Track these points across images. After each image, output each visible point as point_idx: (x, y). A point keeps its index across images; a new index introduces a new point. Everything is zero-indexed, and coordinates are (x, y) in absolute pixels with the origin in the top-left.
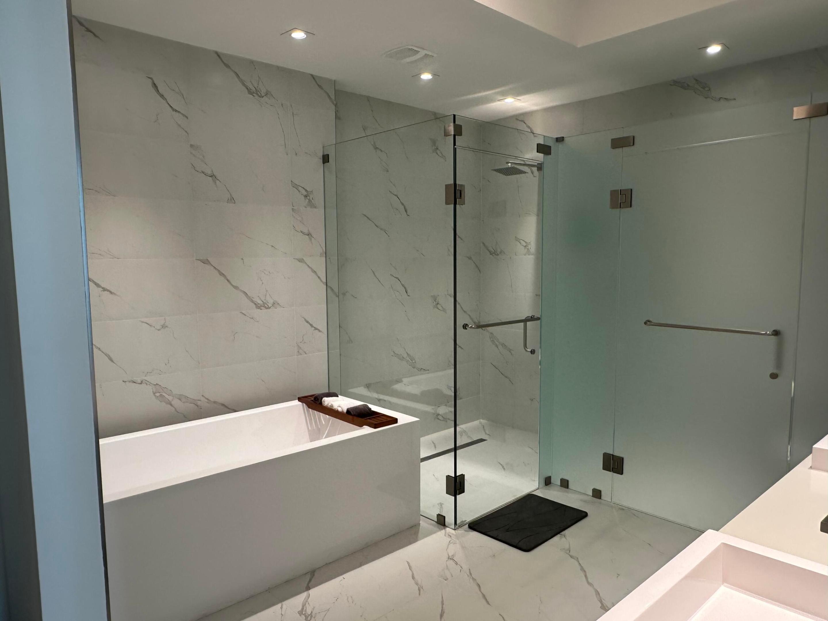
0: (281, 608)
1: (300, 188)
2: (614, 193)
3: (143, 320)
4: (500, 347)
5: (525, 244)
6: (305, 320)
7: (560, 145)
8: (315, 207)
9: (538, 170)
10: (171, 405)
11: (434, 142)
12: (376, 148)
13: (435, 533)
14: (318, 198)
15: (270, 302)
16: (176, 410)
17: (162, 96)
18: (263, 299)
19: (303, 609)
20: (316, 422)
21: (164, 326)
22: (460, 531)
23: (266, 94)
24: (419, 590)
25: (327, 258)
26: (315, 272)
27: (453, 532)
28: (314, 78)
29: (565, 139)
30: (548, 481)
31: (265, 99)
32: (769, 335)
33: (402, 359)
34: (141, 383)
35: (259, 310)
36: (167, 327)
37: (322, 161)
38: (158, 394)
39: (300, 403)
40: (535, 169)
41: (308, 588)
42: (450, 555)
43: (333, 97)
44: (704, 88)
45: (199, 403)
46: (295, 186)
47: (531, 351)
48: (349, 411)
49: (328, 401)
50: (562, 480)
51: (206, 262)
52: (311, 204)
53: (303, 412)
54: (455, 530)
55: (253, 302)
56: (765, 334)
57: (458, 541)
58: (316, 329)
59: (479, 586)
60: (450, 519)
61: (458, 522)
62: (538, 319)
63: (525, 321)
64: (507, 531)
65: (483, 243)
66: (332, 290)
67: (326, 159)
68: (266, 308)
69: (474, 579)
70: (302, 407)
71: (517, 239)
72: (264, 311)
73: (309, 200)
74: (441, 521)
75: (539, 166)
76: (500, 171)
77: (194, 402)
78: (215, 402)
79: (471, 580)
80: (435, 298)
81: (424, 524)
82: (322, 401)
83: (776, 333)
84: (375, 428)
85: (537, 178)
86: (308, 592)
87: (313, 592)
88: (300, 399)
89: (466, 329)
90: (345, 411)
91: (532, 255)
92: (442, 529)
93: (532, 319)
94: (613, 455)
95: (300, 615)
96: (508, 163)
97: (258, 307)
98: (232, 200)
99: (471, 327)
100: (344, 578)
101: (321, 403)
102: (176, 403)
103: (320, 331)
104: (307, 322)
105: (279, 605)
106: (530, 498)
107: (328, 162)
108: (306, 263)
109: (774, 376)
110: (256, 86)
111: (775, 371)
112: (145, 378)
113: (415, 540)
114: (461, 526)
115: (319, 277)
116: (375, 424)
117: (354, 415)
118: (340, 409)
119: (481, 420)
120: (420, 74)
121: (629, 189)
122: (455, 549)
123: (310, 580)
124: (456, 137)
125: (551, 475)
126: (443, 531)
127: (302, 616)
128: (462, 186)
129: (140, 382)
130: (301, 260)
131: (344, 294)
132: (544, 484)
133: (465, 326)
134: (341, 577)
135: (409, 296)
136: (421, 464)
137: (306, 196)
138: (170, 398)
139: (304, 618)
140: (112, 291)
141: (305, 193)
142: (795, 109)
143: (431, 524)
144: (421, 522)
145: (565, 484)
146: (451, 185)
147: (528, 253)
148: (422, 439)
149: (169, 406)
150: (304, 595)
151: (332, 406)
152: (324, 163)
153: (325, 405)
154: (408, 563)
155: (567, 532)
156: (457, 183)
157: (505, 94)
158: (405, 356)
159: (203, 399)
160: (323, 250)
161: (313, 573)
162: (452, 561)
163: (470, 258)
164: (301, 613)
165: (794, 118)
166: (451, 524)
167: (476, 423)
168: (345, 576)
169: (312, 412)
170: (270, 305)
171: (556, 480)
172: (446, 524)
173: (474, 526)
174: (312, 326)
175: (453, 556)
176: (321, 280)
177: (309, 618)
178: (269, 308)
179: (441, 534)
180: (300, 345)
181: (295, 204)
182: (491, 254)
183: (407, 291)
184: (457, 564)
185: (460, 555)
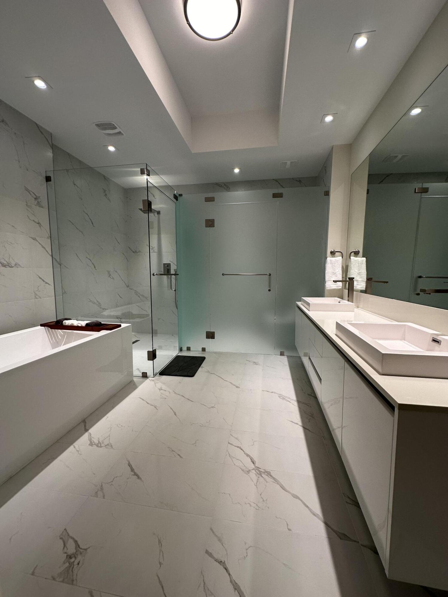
0: (75, 447)
1: (31, 193)
2: (207, 221)
4: (141, 297)
6: (39, 277)
7: (181, 197)
8: (42, 207)
9: (157, 214)
11: (105, 191)
12: (75, 184)
13: (144, 381)
14: (45, 203)
15: (13, 264)
18: (8, 261)
19: (91, 442)
20: (55, 338)
22: (157, 378)
23: (3, 121)
24: (155, 408)
25: (52, 240)
26: (43, 247)
27: (154, 378)
28: (38, 127)
29: (183, 195)
31: (2, 124)
33: (94, 303)
35: (4, 268)
37: (45, 179)
39: (43, 327)
41: (86, 430)
42: (159, 388)
43: (51, 144)
44: (227, 188)
46: (28, 190)
47: (174, 290)
48: (87, 324)
49: (67, 322)
50: (187, 347)
52: (39, 204)
53: (45, 333)
57: (158, 382)
58: (46, 283)
59: (183, 396)
60: (150, 373)
61: (155, 373)
65: (129, 248)
66: (56, 260)
67: (48, 179)
68: (10, 267)
70: (45, 330)
72: (9, 268)
73: (38, 202)
74: (145, 375)
79: (178, 395)
80: (109, 272)
81: (135, 379)
82: (63, 323)
83: (269, 274)
86: (88, 432)
87: (92, 431)
88: (42, 325)
89: (154, 276)
90: (84, 325)
91: (156, 253)
93: (175, 274)
94: (208, 332)
95: (92, 446)
97: (4, 265)
99: (157, 275)
100: (108, 417)
103: (49, 284)
105: (72, 446)
106: (177, 358)
107: (50, 181)
108: (37, 241)
111: (270, 289)
114: (157, 374)
115: (47, 251)
116: (108, 329)
118: (80, 325)
120: (107, 146)
121: (213, 219)
122: (159, 385)
123: (85, 426)
125: (182, 346)
126: (148, 379)
127: (93, 446)
130: (34, 239)
131: (64, 264)
132: (180, 351)
134: (105, 417)
135: (96, 270)
137: (36, 199)
139: (96, 446)
143: (140, 378)
145: (189, 349)
150: (86, 435)
151: (73, 324)
152: (47, 182)
153: (66, 325)
154: (140, 398)
155: (202, 365)
156: (149, 199)
158: (96, 302)
160: (49, 235)
161: (84, 421)
162: (162, 391)
163: (123, 254)
164: (91, 444)
166: (151, 376)
168: (107, 415)
169: (52, 331)
170: (13, 265)
171: (185, 348)
172: (148, 376)
173: (163, 373)
174: (44, 281)
175: (161, 388)
176: (49, 254)
177: (99, 445)
178: (12, 267)
179: (147, 382)
180: (36, 292)
181: (28, 202)
182: (134, 252)
183: (95, 267)
184: (166, 391)
185: (164, 387)
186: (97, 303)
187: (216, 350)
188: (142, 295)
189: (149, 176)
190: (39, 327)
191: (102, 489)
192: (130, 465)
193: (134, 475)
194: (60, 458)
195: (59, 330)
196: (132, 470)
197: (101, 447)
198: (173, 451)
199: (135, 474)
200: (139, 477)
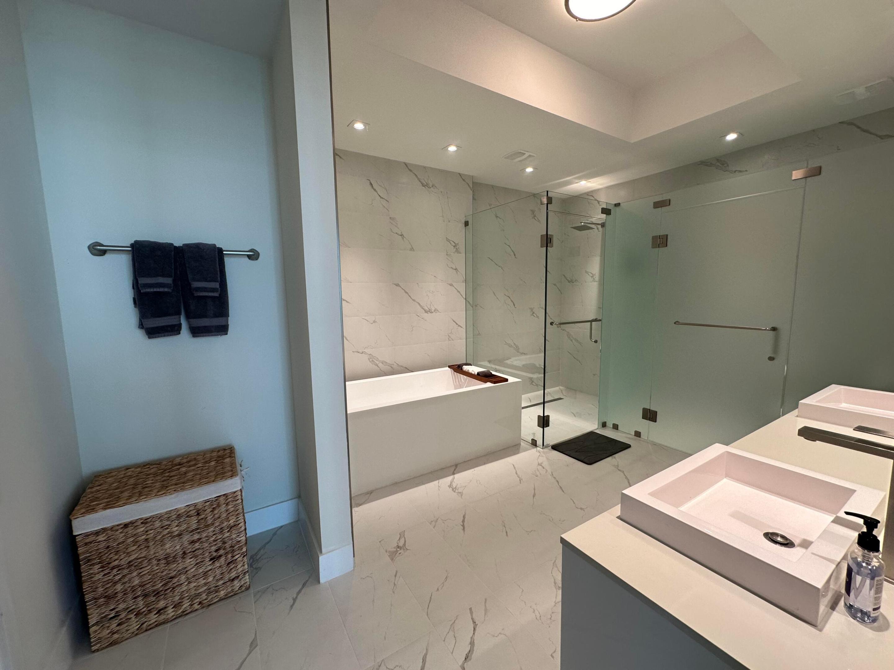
0: (439, 483)
1: (451, 242)
2: (654, 238)
3: (363, 317)
4: (574, 341)
5: (591, 275)
7: (617, 209)
8: (460, 253)
10: (378, 366)
11: (533, 212)
12: (497, 217)
13: (530, 450)
14: (462, 247)
15: (433, 309)
16: (380, 369)
17: (375, 190)
18: (429, 307)
19: (451, 484)
20: (458, 381)
21: (374, 322)
22: (546, 450)
23: (433, 186)
24: (520, 481)
25: (467, 283)
26: (459, 292)
27: (542, 450)
28: (460, 175)
29: (621, 204)
30: (604, 425)
31: (432, 189)
32: (768, 330)
33: (511, 346)
34: (362, 353)
35: (426, 314)
36: (376, 322)
37: (464, 225)
38: (371, 360)
39: (450, 369)
40: (600, 226)
41: (454, 474)
42: (540, 462)
43: (472, 187)
44: (723, 164)
45: (392, 366)
46: (448, 240)
47: (595, 341)
48: (478, 374)
49: (465, 368)
50: (614, 425)
51: (397, 285)
52: (457, 251)
53: (451, 374)
54: (543, 449)
55: (423, 309)
56: (766, 330)
57: (544, 455)
58: (459, 326)
59: (558, 482)
60: (539, 442)
61: (545, 444)
62: (600, 320)
63: (591, 321)
64: (576, 452)
65: (564, 276)
66: (469, 303)
67: (466, 224)
68: (431, 313)
69: (554, 478)
70: (450, 372)
71: (586, 272)
72: (430, 314)
73: (456, 248)
74: (534, 443)
75: (603, 224)
76: (575, 228)
77: (391, 366)
78: (402, 366)
79: (553, 478)
80: (532, 309)
81: (522, 444)
83: (774, 329)
84: (495, 383)
85: (601, 232)
87: (457, 476)
88: (449, 367)
89: (552, 325)
90: (476, 374)
91: (597, 282)
92: (534, 448)
93: (596, 320)
94: (649, 409)
95: (449, 488)
96: (581, 223)
97: (426, 312)
98: (412, 249)
99: (556, 324)
100: (475, 470)
101: (462, 369)
102: (380, 365)
103: (461, 327)
104: (454, 321)
105: (438, 481)
106: (592, 433)
107: (468, 225)
108: (454, 287)
109: (771, 359)
110: (426, 182)
111: (772, 356)
112: (364, 350)
113: (518, 453)
114: (547, 446)
115: (461, 295)
116: (495, 382)
117: (482, 376)
118: (473, 373)
119: (560, 387)
120: (526, 168)
121: (665, 235)
122: (543, 459)
123: (455, 470)
124: (548, 205)
125: (606, 421)
126: (535, 449)
127: (451, 488)
128: (552, 236)
129: (361, 352)
130: (451, 285)
131: (476, 306)
132: (602, 426)
133: (552, 324)
134: (473, 470)
135: (516, 308)
136: (522, 410)
137: (454, 246)
138: (377, 362)
140: (348, 301)
141: (454, 244)
142: (794, 172)
143: (529, 445)
144: (521, 443)
145: (616, 427)
146: (544, 235)
147: (594, 281)
148: (523, 396)
149: (376, 367)
150: (451, 477)
151: (468, 371)
152: (465, 226)
153: (464, 370)
154: (514, 465)
155: (616, 456)
156: (548, 234)
157: (580, 178)
158: (513, 345)
159: (395, 364)
160: (464, 279)
161: (456, 466)
162: (540, 466)
163: (555, 285)
164: (450, 486)
165: (793, 178)
166: (540, 446)
167: (557, 388)
168: (475, 469)
169: (457, 374)
170: (433, 311)
171: (610, 424)
172: (537, 445)
173: (555, 447)
174: (457, 324)
175: (542, 463)
176: (463, 297)
177: (454, 490)
178: (432, 313)
179: (534, 451)
180: (450, 335)
181: (448, 252)
182: (569, 282)
183: (514, 305)
184: (544, 468)
185: (545, 464)
186: (514, 347)
187: (658, 441)
188: (576, 339)
189: (551, 203)
190: (447, 368)
191: (436, 521)
192: (464, 517)
193: (462, 526)
194: (426, 485)
196: (463, 521)
197: (455, 492)
198: (504, 526)
199: (463, 526)
200: (464, 529)
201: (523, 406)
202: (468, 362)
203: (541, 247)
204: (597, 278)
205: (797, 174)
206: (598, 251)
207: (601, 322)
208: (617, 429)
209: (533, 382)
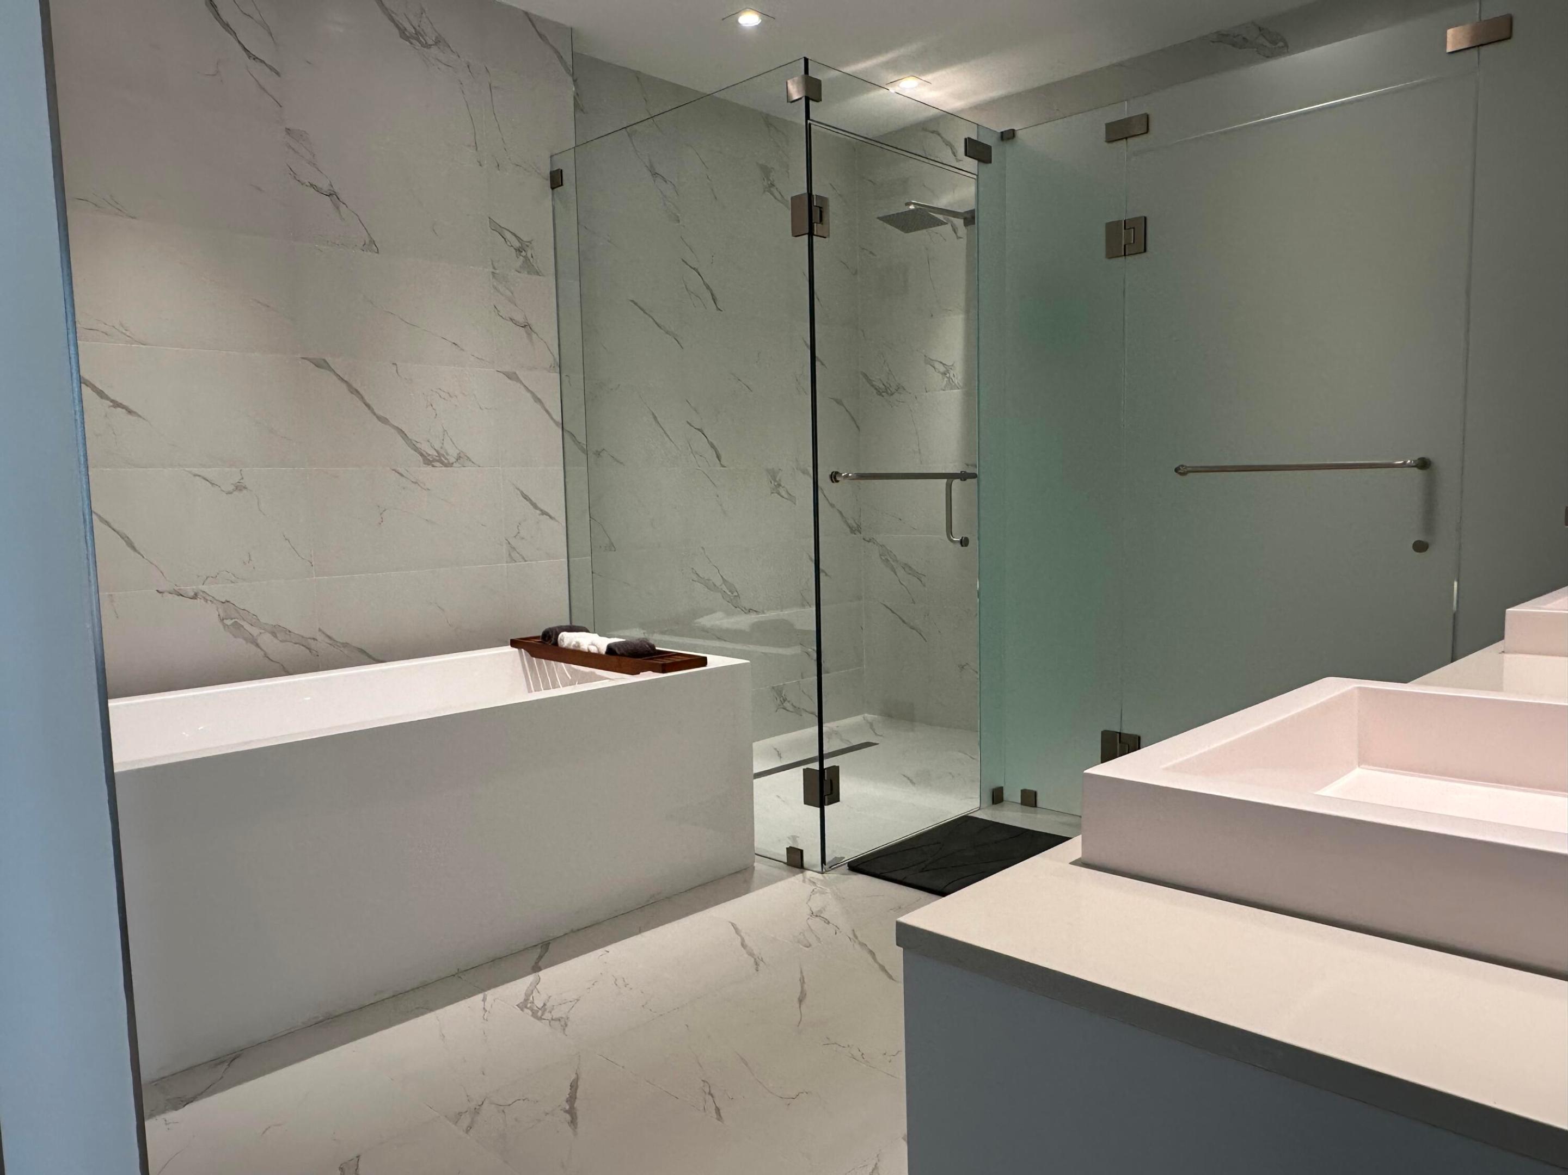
0: (484, 1000)
1: (508, 235)
2: (1113, 229)
3: (195, 470)
4: (901, 572)
5: (942, 369)
6: (522, 493)
7: (1008, 146)
8: (538, 273)
9: (966, 224)
10: (257, 645)
11: (766, 171)
12: (655, 174)
13: (781, 879)
14: (544, 256)
15: (452, 453)
16: (266, 656)
17: (226, 26)
18: (438, 446)
19: (526, 1000)
21: (239, 487)
22: (831, 876)
23: (437, 42)
24: (757, 964)
25: (563, 376)
26: (538, 400)
27: (820, 876)
28: (530, 20)
29: (1019, 134)
30: (997, 797)
31: (434, 50)
32: (1410, 466)
33: (713, 587)
34: (195, 597)
35: (429, 468)
36: (245, 488)
37: (549, 182)
38: (229, 622)
39: (516, 650)
40: (959, 222)
41: (536, 968)
42: (814, 910)
43: (570, 63)
44: (1274, 42)
45: (313, 644)
46: (498, 229)
47: (961, 542)
48: (611, 650)
49: (568, 639)
50: (1024, 792)
51: (321, 364)
52: (529, 267)
53: (520, 668)
54: (822, 873)
55: (416, 449)
56: (1404, 465)
57: (828, 890)
58: (544, 513)
59: (872, 954)
60: (812, 856)
61: (827, 860)
62: (974, 476)
63: (950, 477)
64: (922, 871)
65: (865, 376)
66: (574, 439)
67: (556, 180)
68: (446, 466)
69: (863, 945)
70: (518, 659)
71: (929, 361)
72: (439, 470)
73: (526, 257)
74: (795, 859)
75: (968, 216)
76: (892, 220)
77: (304, 642)
78: (345, 645)
79: (857, 946)
80: (773, 475)
81: (760, 866)
82: (559, 639)
83: (1424, 464)
84: (664, 671)
85: (964, 242)
86: (537, 974)
87: (546, 974)
88: (514, 643)
89: (837, 481)
90: (603, 650)
91: (958, 388)
92: (798, 874)
93: (963, 476)
94: (1120, 733)
95: (522, 1010)
96: (908, 204)
97: (428, 461)
98: (371, 245)
99: (847, 476)
100: (608, 952)
101: (556, 644)
102: (266, 640)
103: (551, 517)
104: (526, 497)
105: (480, 996)
106: (965, 821)
107: (562, 185)
108: (521, 382)
109: (1420, 547)
110: (416, 25)
111: (1421, 538)
112: (205, 588)
113: (747, 891)
114: (835, 865)
115: (547, 411)
116: (664, 665)
117: (622, 655)
118: (593, 650)
119: (866, 715)
120: (738, 13)
121: (1142, 217)
122: (823, 901)
123: (540, 957)
124: (811, 103)
125: (1002, 785)
126: (800, 876)
127: (526, 1010)
128: (823, 200)
129: (192, 594)
130: (512, 376)
131: (598, 454)
132: (991, 803)
133: (834, 476)
134: (602, 951)
135: (723, 466)
136: (755, 781)
137: (519, 250)
138: (255, 631)
139: (530, 1013)
140: (132, 407)
141: (517, 244)
142: (1450, 32)
143: (777, 866)
144: (755, 864)
145: (1029, 799)
146: (805, 194)
147: (951, 385)
148: (756, 745)
149: (253, 648)
150: (530, 978)
151: (578, 644)
152: (553, 188)
153: (564, 646)
154: (733, 924)
156: (814, 193)
157: (900, 67)
158: (718, 582)
159: (320, 637)
160: (555, 360)
161: (545, 945)
162: (818, 919)
163: (839, 402)
164: (522, 1006)
165: (1449, 49)
166: (815, 866)
167: (857, 719)
168: (608, 948)
169: (540, 665)
170: (452, 460)
171: (1013, 794)
172: (805, 865)
173: (859, 866)
174: (535, 506)
175: (820, 911)
176: (552, 418)
177: (540, 1013)
178: (451, 465)
179: (795, 884)
180: (513, 541)
181: (496, 265)
182: (879, 393)
183: (719, 457)
184: (829, 923)
185: (833, 910)
186: (725, 588)
188: (906, 566)
189: (818, 100)
190: (509, 649)
191: (477, 1111)
192: (574, 1086)
193: (566, 1112)
194: (439, 1012)
195: (563, 664)
196: (572, 1099)
197: (540, 1019)
198: (710, 1094)
199: (572, 1112)
200: (573, 1122)
201: (756, 770)
202: (575, 623)
203: (796, 235)
204: (958, 375)
205: (1454, 38)
206: (960, 299)
207: (976, 479)
208: (1035, 805)
209: (785, 700)
